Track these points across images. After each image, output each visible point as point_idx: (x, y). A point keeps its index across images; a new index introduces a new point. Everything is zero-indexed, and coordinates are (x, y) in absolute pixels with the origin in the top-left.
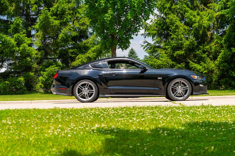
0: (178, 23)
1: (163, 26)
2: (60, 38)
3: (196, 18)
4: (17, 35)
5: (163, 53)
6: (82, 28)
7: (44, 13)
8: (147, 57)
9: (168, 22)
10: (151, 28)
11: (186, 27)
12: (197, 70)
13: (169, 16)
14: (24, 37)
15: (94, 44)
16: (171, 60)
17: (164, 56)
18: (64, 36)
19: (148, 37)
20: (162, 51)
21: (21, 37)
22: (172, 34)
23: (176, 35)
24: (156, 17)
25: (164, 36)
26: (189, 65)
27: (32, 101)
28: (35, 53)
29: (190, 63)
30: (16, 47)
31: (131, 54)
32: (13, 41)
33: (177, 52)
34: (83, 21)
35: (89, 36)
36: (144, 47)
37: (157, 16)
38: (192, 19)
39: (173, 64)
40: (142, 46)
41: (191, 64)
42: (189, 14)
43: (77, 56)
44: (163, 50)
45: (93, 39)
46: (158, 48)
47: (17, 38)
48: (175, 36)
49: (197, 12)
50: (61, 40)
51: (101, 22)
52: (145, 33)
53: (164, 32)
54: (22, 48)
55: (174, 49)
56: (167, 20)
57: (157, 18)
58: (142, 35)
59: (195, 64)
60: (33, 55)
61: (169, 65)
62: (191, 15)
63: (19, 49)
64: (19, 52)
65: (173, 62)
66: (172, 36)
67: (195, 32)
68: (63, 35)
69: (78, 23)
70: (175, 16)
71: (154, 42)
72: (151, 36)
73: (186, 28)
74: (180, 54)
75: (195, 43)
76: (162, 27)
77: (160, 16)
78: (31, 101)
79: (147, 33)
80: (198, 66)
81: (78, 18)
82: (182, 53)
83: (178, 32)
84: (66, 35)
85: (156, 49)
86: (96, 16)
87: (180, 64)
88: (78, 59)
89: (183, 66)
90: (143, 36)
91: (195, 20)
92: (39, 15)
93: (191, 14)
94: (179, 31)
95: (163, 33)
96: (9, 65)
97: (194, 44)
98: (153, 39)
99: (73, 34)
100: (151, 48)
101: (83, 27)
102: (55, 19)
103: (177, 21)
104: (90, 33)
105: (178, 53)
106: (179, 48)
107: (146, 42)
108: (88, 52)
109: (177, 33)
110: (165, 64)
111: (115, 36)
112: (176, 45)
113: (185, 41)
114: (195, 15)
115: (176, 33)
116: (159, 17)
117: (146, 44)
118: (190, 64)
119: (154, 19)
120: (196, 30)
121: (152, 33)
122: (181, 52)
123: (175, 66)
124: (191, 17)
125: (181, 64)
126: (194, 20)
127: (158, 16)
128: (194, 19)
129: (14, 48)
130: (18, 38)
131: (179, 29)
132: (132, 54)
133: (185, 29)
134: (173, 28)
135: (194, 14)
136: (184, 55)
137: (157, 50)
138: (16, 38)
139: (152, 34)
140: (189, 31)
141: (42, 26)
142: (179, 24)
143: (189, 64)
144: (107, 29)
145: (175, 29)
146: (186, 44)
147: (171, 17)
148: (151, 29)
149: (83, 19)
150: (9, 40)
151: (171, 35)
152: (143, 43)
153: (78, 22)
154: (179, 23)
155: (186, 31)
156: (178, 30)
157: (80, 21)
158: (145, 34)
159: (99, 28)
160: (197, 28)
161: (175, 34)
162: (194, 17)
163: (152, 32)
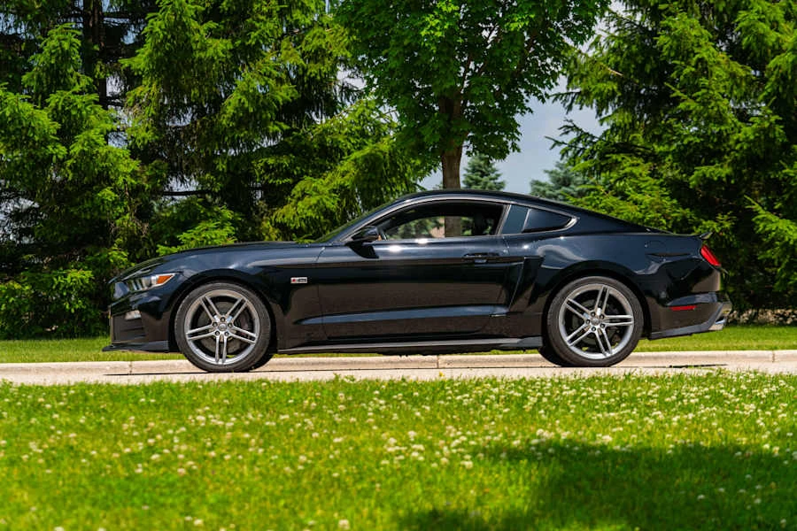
0: (707, 51)
1: (644, 63)
2: (230, 110)
3: (781, 33)
4: (62, 98)
5: (641, 174)
6: (313, 69)
7: (170, 6)
8: (542, 188)
9: (666, 47)
10: (592, 69)
11: (737, 68)
12: (788, 242)
13: (670, 24)
14: (88, 108)
15: (363, 134)
16: (675, 201)
17: (648, 183)
18: (246, 105)
19: (581, 109)
20: (638, 165)
21: (79, 107)
22: (680, 94)
23: (698, 100)
24: (612, 24)
25: (646, 102)
26: (754, 224)
27: (135, 363)
28: (129, 171)
29: (757, 213)
30: (59, 146)
31: (474, 177)
32: (44, 120)
33: (704, 169)
34: (316, 42)
35: (339, 99)
36: (564, 146)
37: (619, 24)
38: (763, 35)
39: (684, 219)
40: (557, 143)
41: (763, 220)
42: (753, 16)
43: (295, 183)
44: (640, 161)
45: (359, 117)
46: (621, 152)
47: (63, 107)
48: (693, 105)
49: (783, 8)
50: (232, 118)
51: (405, 47)
52: (570, 90)
53: (648, 89)
54: (80, 147)
55: (689, 158)
56: (662, 39)
57: (618, 30)
58: (556, 99)
59: (777, 219)
60: (121, 180)
61: (668, 221)
62: (760, 20)
63: (68, 151)
64: (69, 163)
65: (687, 210)
66: (682, 106)
67: (778, 88)
68: (244, 99)
69: (299, 47)
70: (695, 21)
71: (606, 127)
72: (594, 105)
73: (740, 70)
74: (716, 178)
75: (777, 135)
76: (640, 67)
77: (630, 22)
78: (129, 363)
79: (578, 90)
80: (791, 227)
81: (297, 27)
82: (723, 175)
83: (708, 89)
84: (254, 98)
85: (614, 157)
86: (383, 22)
87: (715, 221)
88: (300, 195)
89: (727, 225)
90: (559, 101)
91: (778, 39)
92: (150, 15)
93: (763, 16)
94: (710, 85)
95: (642, 92)
96: (11, 216)
97: (775, 138)
98: (601, 115)
99: (284, 94)
100: (593, 152)
101: (319, 65)
102: (213, 34)
103: (702, 42)
104: (342, 88)
105: (708, 176)
106: (710, 150)
107: (575, 128)
108: (340, 169)
109: (703, 94)
110: (652, 219)
111: (456, 103)
112: (698, 141)
113: (736, 126)
114: (778, 19)
115: (699, 93)
116: (627, 25)
117: (573, 135)
118: (758, 219)
119: (606, 35)
120: (782, 82)
121: (597, 91)
122: (720, 171)
123: (694, 228)
124: (764, 28)
125: (720, 217)
126: (774, 40)
127: (620, 21)
128: (772, 37)
129: (50, 147)
130: (67, 108)
131: (711, 75)
132: (482, 176)
133: (733, 76)
134: (688, 70)
135: (774, 14)
136: (733, 182)
137: (617, 162)
138: (56, 109)
139: (597, 95)
140: (751, 83)
141: (160, 60)
142: (709, 56)
143: (754, 219)
144: (427, 75)
145: (695, 75)
146: (741, 136)
147: (680, 27)
148: (593, 75)
149: (317, 30)
150: (31, 116)
151: (677, 101)
152: (562, 131)
153: (297, 44)
154: (712, 49)
155: (739, 86)
156: (707, 78)
157: (304, 43)
158: (569, 94)
159: (392, 71)
160: (787, 72)
161: (694, 95)
162: (772, 28)
163: (600, 86)
